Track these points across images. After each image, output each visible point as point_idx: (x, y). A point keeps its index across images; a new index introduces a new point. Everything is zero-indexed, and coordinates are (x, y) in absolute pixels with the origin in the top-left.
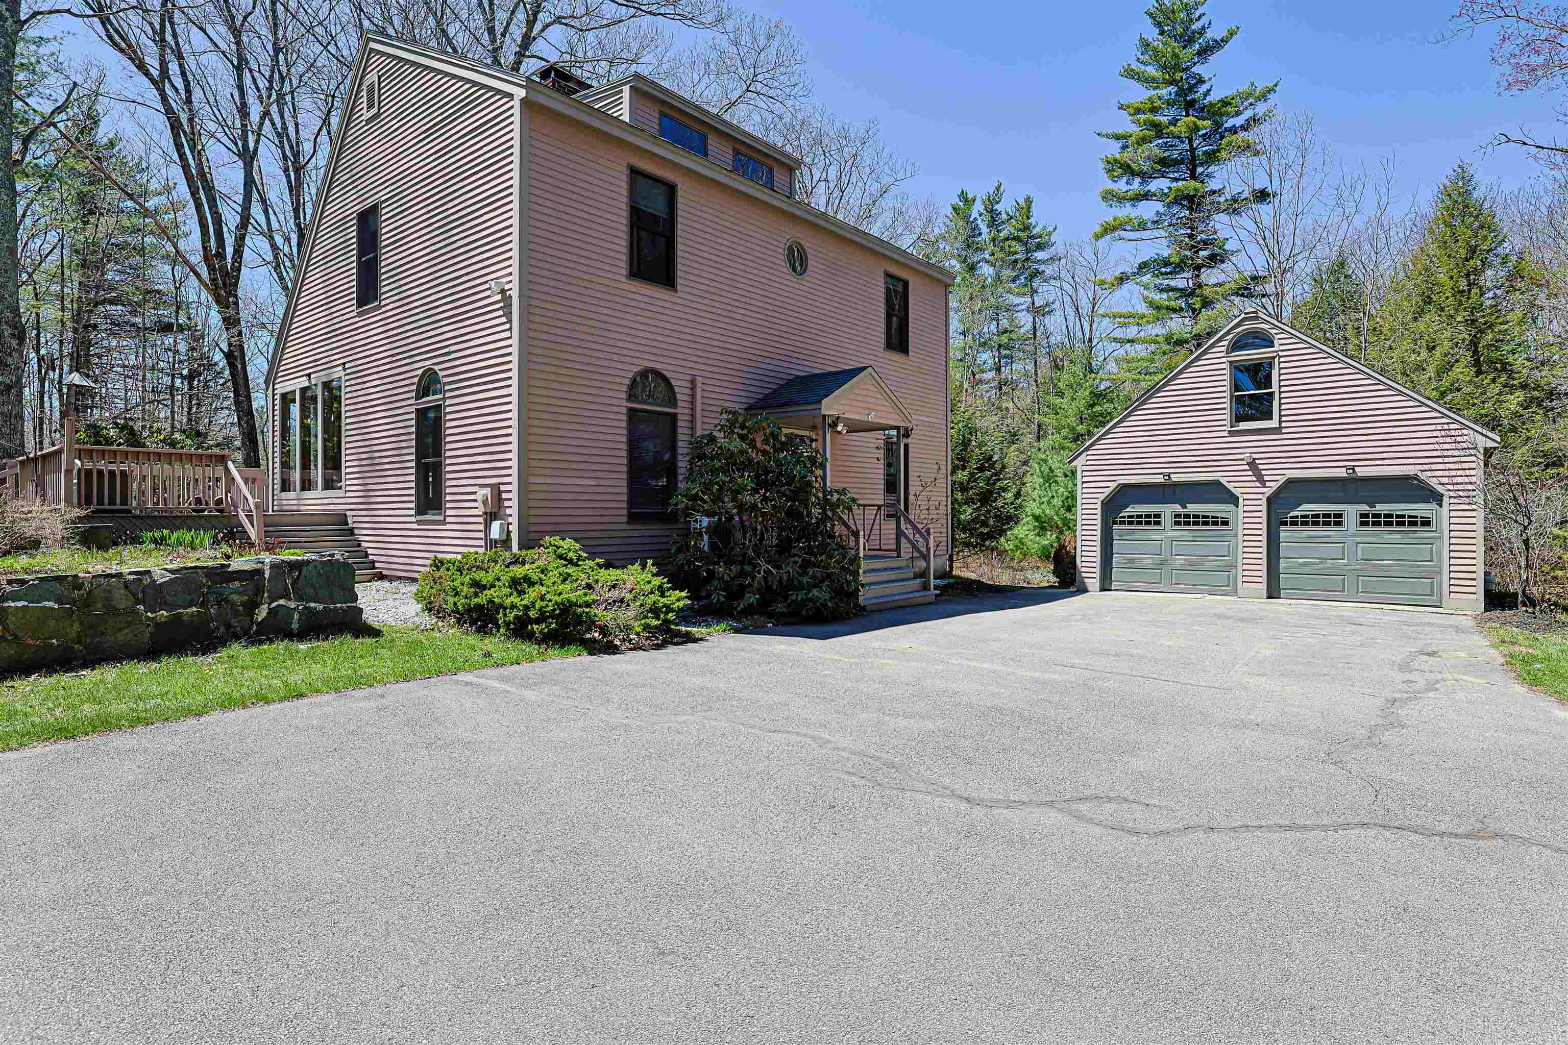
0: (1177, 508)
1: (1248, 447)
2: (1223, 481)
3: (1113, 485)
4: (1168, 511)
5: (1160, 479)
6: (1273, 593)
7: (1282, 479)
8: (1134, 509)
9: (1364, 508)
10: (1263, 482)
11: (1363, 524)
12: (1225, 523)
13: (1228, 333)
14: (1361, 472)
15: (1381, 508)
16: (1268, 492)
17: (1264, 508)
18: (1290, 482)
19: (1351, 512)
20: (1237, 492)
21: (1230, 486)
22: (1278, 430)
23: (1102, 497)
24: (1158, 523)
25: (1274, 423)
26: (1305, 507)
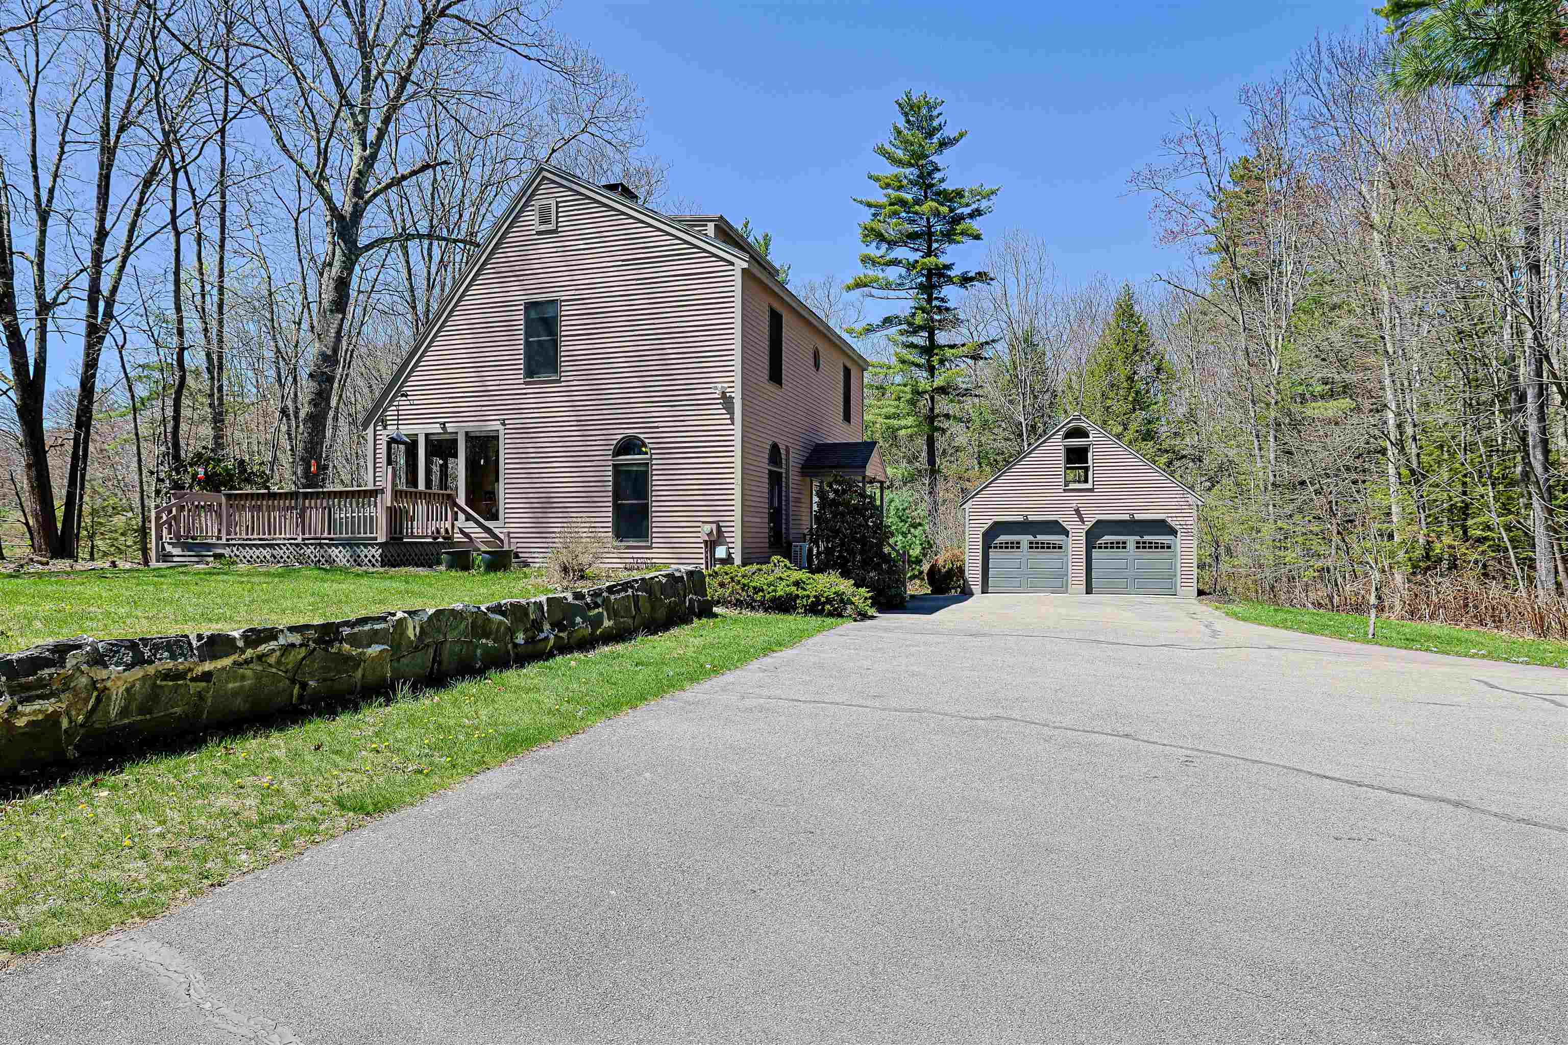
0: (1031, 538)
1: (1075, 500)
2: (1060, 521)
3: (990, 522)
4: (1025, 539)
5: (1021, 519)
6: (1089, 591)
7: (1094, 520)
8: (1003, 538)
9: (1138, 538)
10: (1083, 522)
11: (1138, 548)
12: (1060, 548)
13: (1063, 427)
14: (1137, 517)
15: (1147, 538)
16: (1087, 528)
17: (1084, 538)
18: (1098, 522)
19: (1131, 540)
20: (1068, 528)
21: (1064, 524)
22: (1091, 490)
23: (983, 530)
24: (1018, 548)
25: (1089, 486)
26: (1106, 537)
